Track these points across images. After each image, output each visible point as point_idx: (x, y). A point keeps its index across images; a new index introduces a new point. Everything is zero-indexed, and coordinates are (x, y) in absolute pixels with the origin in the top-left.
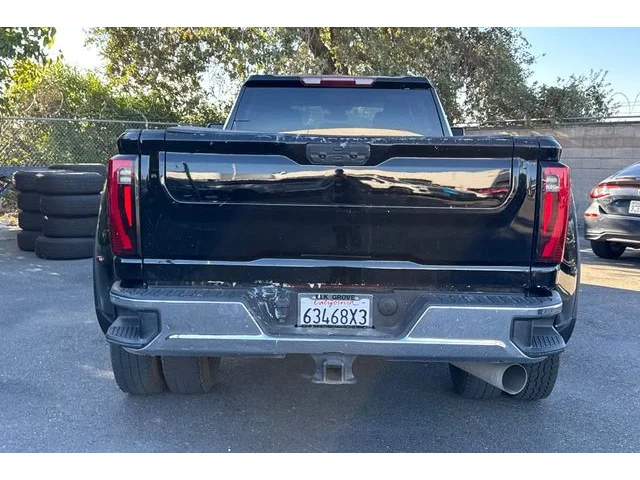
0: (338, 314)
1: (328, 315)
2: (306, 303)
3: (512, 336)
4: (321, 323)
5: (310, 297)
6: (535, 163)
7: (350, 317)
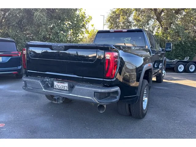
0: (62, 87)
1: (60, 87)
2: (55, 83)
3: (94, 96)
4: (59, 88)
5: (56, 82)
6: (104, 51)
7: (64, 87)
